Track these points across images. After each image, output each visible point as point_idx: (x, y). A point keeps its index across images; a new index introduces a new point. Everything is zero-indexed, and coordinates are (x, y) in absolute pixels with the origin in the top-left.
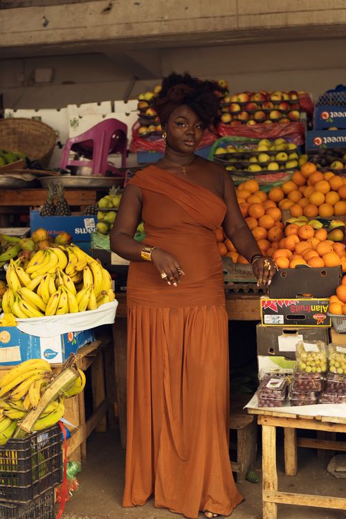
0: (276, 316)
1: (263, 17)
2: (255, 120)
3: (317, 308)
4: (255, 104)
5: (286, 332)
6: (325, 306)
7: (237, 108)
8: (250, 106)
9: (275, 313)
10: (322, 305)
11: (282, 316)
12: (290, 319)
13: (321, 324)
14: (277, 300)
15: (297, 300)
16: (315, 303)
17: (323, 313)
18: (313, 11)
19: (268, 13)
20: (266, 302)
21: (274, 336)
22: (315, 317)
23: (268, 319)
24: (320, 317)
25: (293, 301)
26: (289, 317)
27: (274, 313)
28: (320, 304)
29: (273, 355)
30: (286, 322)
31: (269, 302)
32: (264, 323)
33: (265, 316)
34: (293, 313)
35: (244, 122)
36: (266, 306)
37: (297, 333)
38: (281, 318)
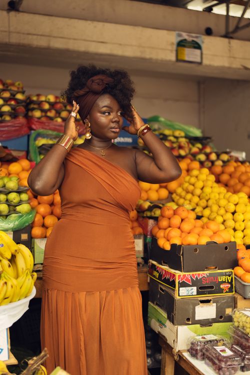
0: (190, 288)
1: (30, 37)
2: (62, 118)
3: (223, 278)
4: (61, 105)
5: (202, 302)
6: (229, 276)
7: (47, 106)
8: (59, 106)
10: (227, 275)
11: (195, 288)
12: (202, 290)
13: (227, 292)
14: (191, 273)
15: (207, 272)
16: (222, 275)
17: (228, 282)
18: (70, 39)
19: (34, 35)
20: (182, 276)
21: (191, 307)
22: (222, 286)
23: (183, 291)
24: (226, 286)
25: (204, 274)
26: (201, 288)
27: (189, 286)
28: (226, 275)
29: (190, 324)
30: (198, 293)
31: (184, 276)
32: (179, 296)
33: (181, 289)
34: (205, 284)
35: (51, 119)
36: (182, 280)
37: (212, 302)
38: (194, 290)
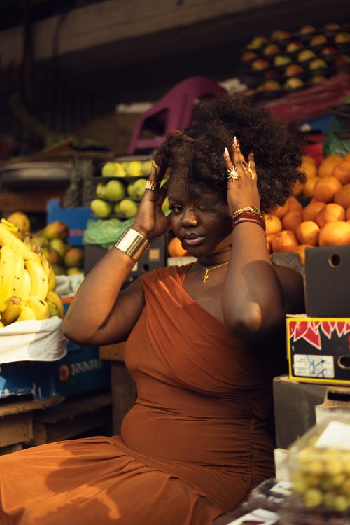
0: (317, 358)
5: (334, 397)
9: (315, 352)
11: (329, 360)
12: (347, 367)
14: (321, 320)
20: (297, 326)
21: (306, 405)
23: (302, 365)
26: (345, 361)
27: (313, 351)
30: (339, 374)
31: (304, 325)
32: (293, 375)
33: (297, 357)
36: (298, 335)
38: (327, 365)
